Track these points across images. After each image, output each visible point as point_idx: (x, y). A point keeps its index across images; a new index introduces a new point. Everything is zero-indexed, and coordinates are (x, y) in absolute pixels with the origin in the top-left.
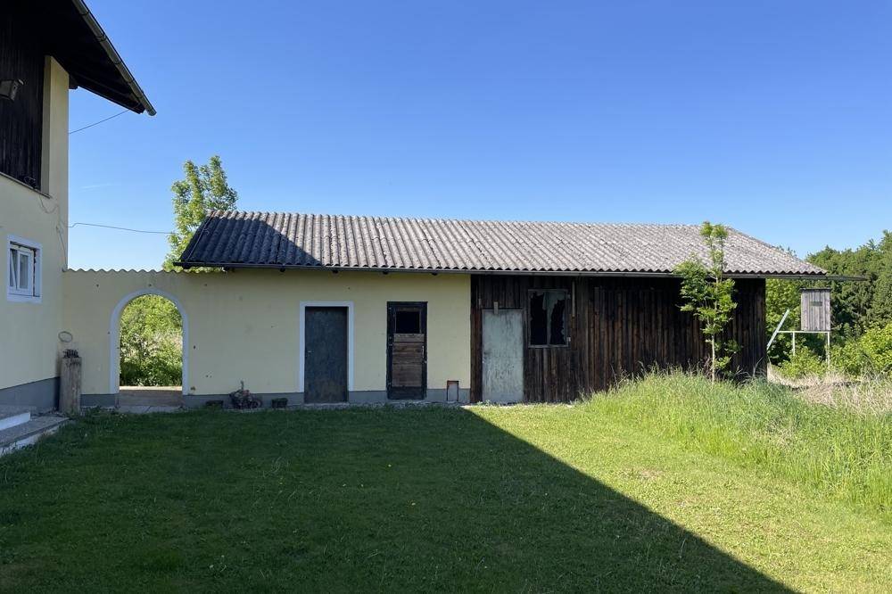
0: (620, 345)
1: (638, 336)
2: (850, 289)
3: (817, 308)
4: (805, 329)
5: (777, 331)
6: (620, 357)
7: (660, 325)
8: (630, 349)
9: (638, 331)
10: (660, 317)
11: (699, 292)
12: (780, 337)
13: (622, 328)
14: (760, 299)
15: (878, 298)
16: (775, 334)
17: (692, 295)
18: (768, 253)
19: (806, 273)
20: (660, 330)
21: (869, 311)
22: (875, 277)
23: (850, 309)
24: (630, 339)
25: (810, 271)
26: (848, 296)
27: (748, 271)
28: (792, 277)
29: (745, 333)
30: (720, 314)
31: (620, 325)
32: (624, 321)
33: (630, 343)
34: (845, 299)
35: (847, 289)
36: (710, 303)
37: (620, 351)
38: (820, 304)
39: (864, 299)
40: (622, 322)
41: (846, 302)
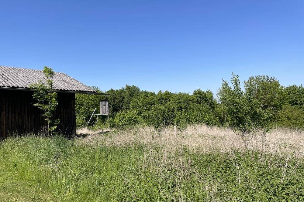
0: (5, 123)
1: (15, 118)
2: (117, 102)
3: (105, 107)
4: (101, 114)
5: (93, 115)
6: (4, 129)
7: (27, 113)
8: (10, 124)
9: (15, 116)
10: (27, 109)
11: (41, 97)
12: (94, 117)
13: (5, 115)
14: (73, 102)
15: (125, 104)
16: (92, 116)
17: (38, 98)
18: (77, 83)
19: (89, 91)
20: (26, 115)
21: (122, 108)
22: (124, 98)
23: (117, 107)
24: (10, 120)
25: (90, 91)
26: (117, 103)
27: (66, 89)
28: (86, 94)
29: (67, 115)
30: (51, 107)
31: (4, 113)
32: (7, 111)
33: (10, 122)
34: (116, 104)
35: (117, 101)
36: (46, 103)
37: (5, 126)
38: (105, 105)
39: (121, 104)
40: (5, 112)
41: (116, 105)
